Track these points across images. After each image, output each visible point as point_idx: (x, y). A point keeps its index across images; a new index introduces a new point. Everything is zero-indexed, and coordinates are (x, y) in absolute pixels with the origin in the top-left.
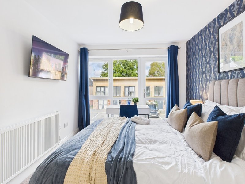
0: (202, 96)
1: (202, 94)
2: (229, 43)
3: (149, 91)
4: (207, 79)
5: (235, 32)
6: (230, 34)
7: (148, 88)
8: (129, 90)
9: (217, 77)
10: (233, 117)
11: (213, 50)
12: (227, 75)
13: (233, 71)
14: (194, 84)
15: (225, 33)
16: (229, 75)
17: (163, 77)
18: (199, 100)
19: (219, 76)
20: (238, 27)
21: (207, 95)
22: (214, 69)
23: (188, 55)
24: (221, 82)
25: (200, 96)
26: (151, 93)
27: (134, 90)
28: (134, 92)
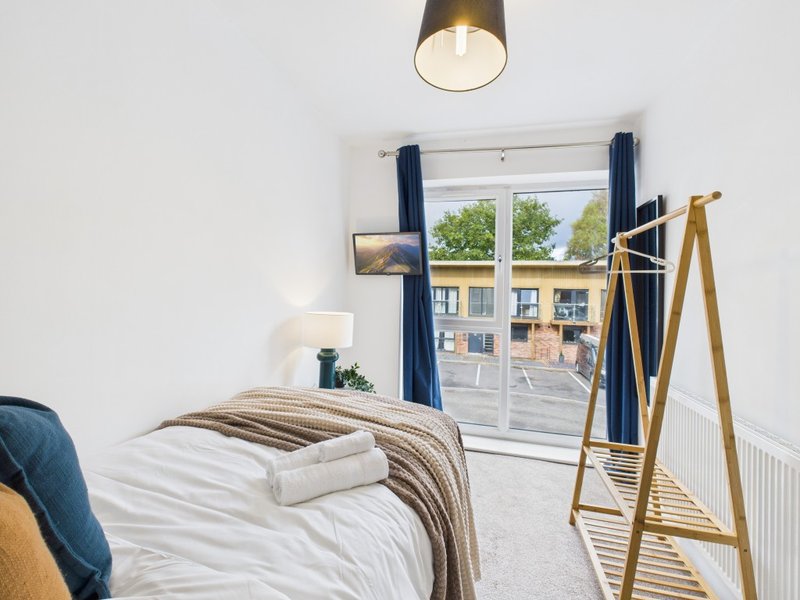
3: (583, 305)
8: (519, 299)
26: (589, 311)
27: (533, 301)
28: (534, 305)
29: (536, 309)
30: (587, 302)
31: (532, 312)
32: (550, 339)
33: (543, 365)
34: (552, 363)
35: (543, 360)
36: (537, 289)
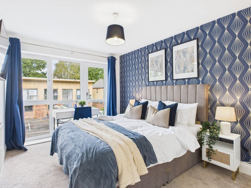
0: (135, 97)
1: (135, 95)
2: (155, 65)
3: (56, 95)
4: (139, 85)
5: (159, 59)
6: (156, 60)
7: (55, 91)
8: (28, 94)
9: (147, 84)
10: (173, 105)
11: (144, 66)
12: (154, 84)
13: (157, 81)
14: (128, 88)
15: (153, 58)
16: (155, 84)
17: (78, 81)
18: (133, 99)
19: (149, 83)
20: (160, 57)
21: (139, 96)
22: (144, 79)
23: (122, 66)
24: (151, 87)
25: (133, 96)
26: (58, 97)
27: (35, 94)
28: (35, 96)
29: (36, 97)
30: (57, 94)
31: (35, 99)
32: (43, 109)
33: (40, 120)
34: (44, 118)
35: (40, 118)
36: (37, 89)
